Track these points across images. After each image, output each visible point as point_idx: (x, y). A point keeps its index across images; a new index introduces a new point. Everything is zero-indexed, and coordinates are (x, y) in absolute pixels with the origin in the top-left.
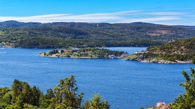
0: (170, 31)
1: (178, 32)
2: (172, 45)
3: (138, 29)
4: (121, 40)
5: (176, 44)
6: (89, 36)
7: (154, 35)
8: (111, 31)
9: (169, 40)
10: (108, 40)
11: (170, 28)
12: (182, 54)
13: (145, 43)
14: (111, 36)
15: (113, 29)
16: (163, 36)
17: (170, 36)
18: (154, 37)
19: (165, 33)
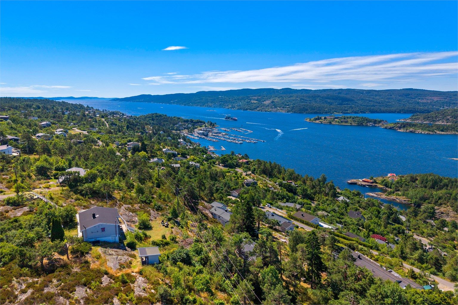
0: (442, 98)
1: (453, 99)
2: (437, 114)
3: (406, 95)
4: (387, 106)
5: (442, 113)
6: (355, 102)
7: (424, 101)
8: (378, 97)
9: (441, 107)
10: (374, 106)
11: (443, 94)
12: (448, 124)
13: (412, 110)
14: (377, 102)
15: (380, 95)
16: (435, 102)
17: (442, 103)
18: (423, 103)
19: (437, 99)
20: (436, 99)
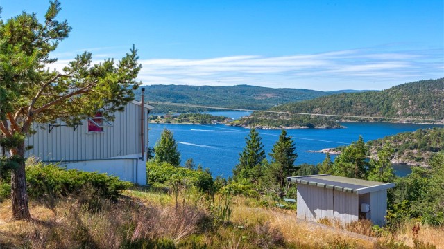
0: (276, 94)
1: (284, 96)
7: (259, 98)
8: (213, 94)
9: (275, 104)
11: (276, 91)
12: (288, 119)
14: (214, 100)
15: (216, 92)
16: (269, 99)
17: (276, 100)
18: (259, 100)
20: (269, 96)
